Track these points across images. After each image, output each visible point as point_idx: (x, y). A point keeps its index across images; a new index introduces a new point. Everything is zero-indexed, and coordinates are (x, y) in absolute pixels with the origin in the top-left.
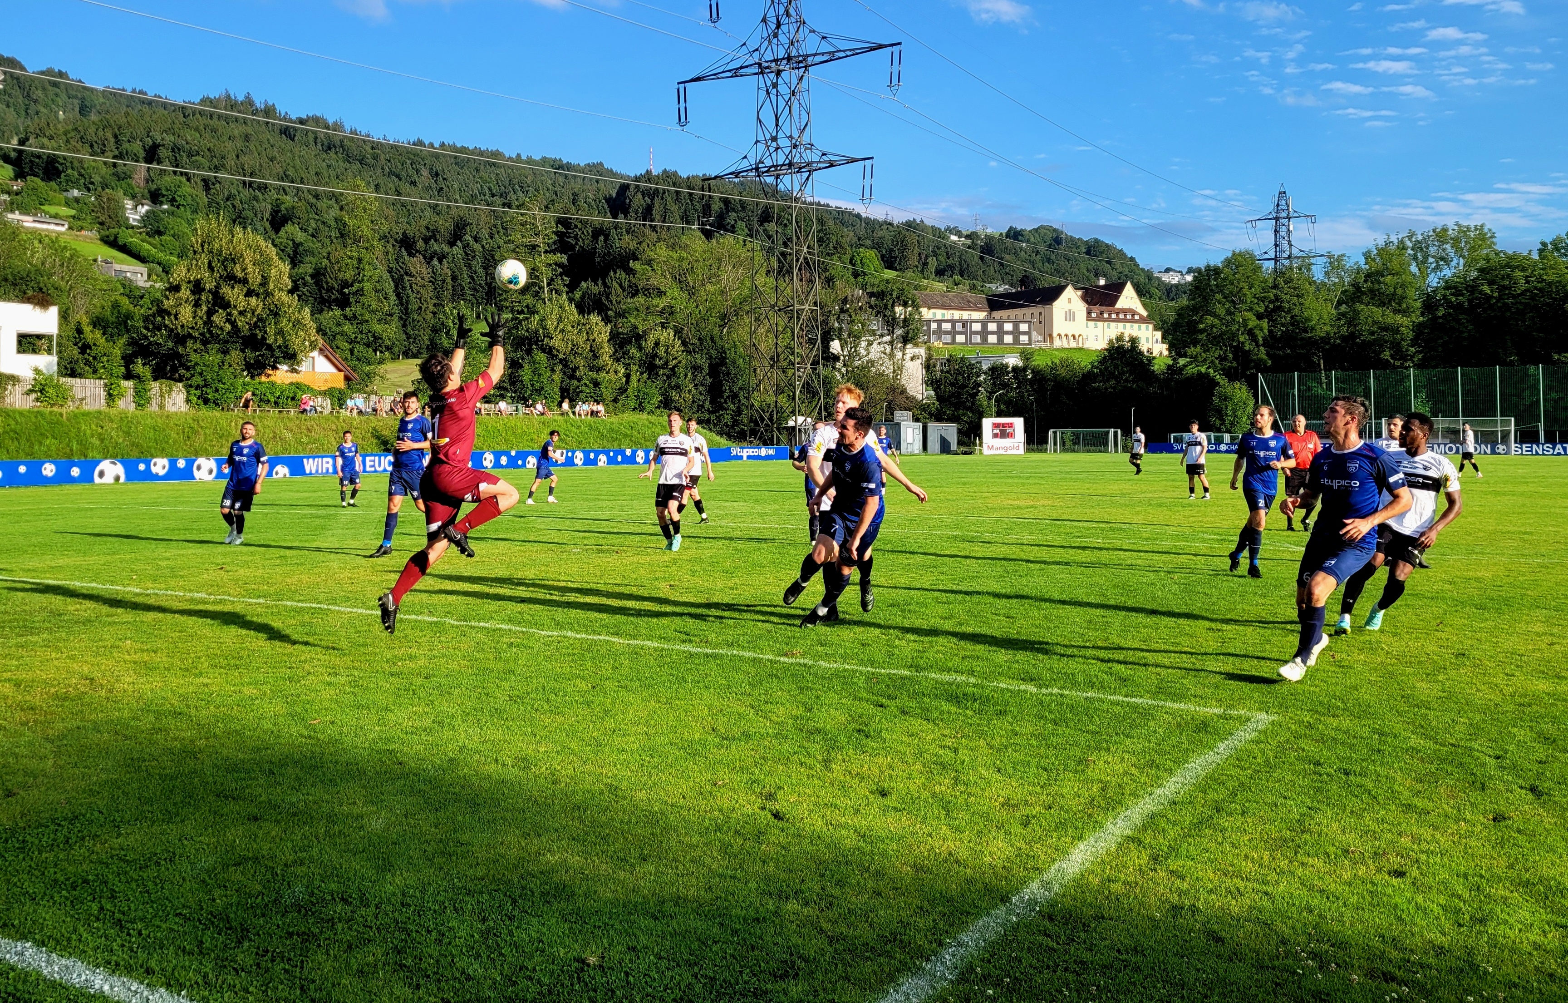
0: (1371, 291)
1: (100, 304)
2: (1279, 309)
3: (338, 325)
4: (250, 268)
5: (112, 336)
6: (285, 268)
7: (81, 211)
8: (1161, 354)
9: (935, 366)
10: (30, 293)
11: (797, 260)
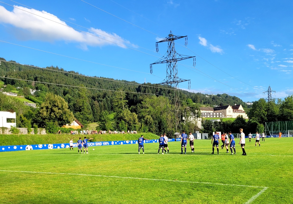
0: (286, 106)
1: (25, 112)
2: (269, 109)
3: (79, 115)
4: (59, 103)
5: (28, 118)
6: (67, 103)
7: (20, 91)
8: (247, 119)
9: (203, 122)
10: (9, 109)
11: (176, 101)
